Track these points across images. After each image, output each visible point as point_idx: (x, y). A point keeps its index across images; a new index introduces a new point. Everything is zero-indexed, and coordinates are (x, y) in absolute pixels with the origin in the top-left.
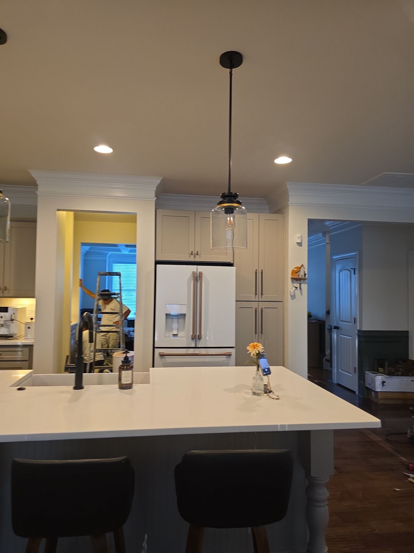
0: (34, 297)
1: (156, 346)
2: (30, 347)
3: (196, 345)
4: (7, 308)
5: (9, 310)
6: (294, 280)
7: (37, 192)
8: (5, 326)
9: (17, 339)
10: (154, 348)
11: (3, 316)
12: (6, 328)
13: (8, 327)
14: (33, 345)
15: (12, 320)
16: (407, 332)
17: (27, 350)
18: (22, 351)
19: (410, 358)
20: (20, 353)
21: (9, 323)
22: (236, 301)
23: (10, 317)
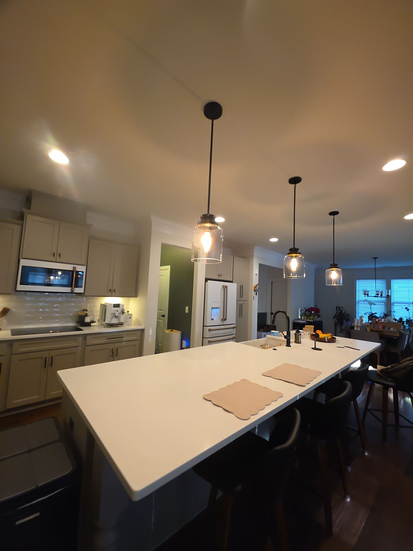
1: (204, 325)
2: (142, 331)
3: (223, 324)
4: (119, 304)
5: (120, 306)
6: (255, 291)
10: (204, 326)
13: (120, 317)
15: (123, 313)
16: (266, 313)
17: (139, 332)
18: (136, 334)
19: (267, 324)
22: (237, 301)
23: (121, 310)
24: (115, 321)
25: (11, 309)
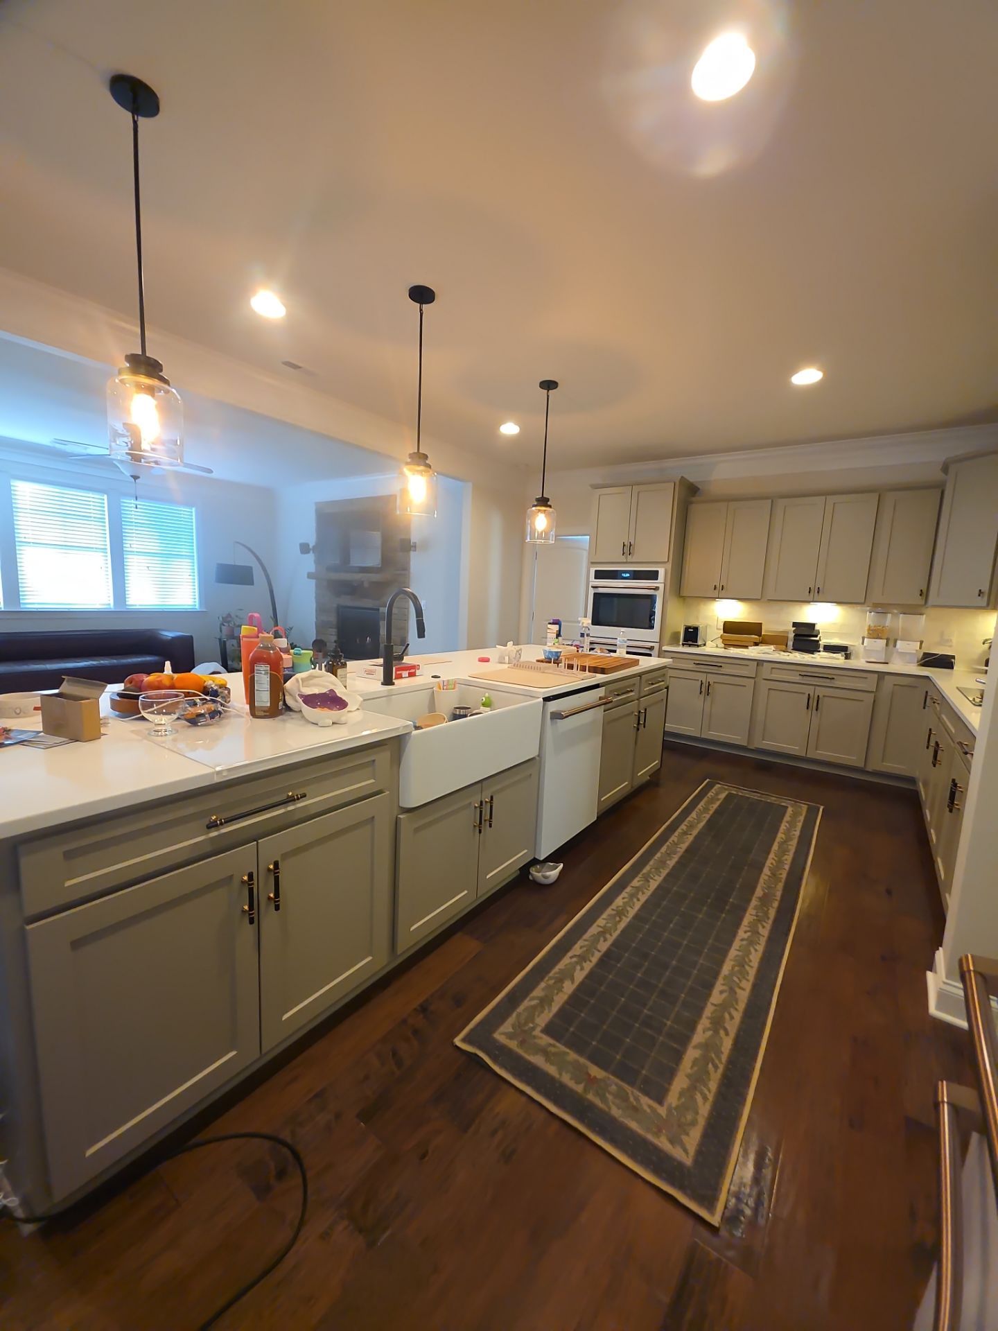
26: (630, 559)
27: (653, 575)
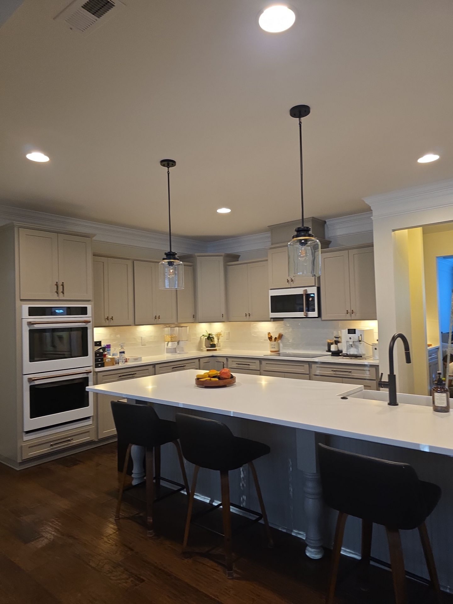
0: (376, 319)
2: (376, 367)
4: (355, 330)
5: (357, 332)
7: (371, 217)
8: (354, 346)
9: (366, 359)
11: (352, 338)
12: (355, 349)
13: (357, 347)
14: (378, 365)
15: (360, 341)
17: (374, 369)
18: (369, 370)
20: (368, 373)
21: (357, 344)
23: (358, 337)
24: (353, 351)
25: (283, 334)
26: (61, 297)
27: (83, 311)
